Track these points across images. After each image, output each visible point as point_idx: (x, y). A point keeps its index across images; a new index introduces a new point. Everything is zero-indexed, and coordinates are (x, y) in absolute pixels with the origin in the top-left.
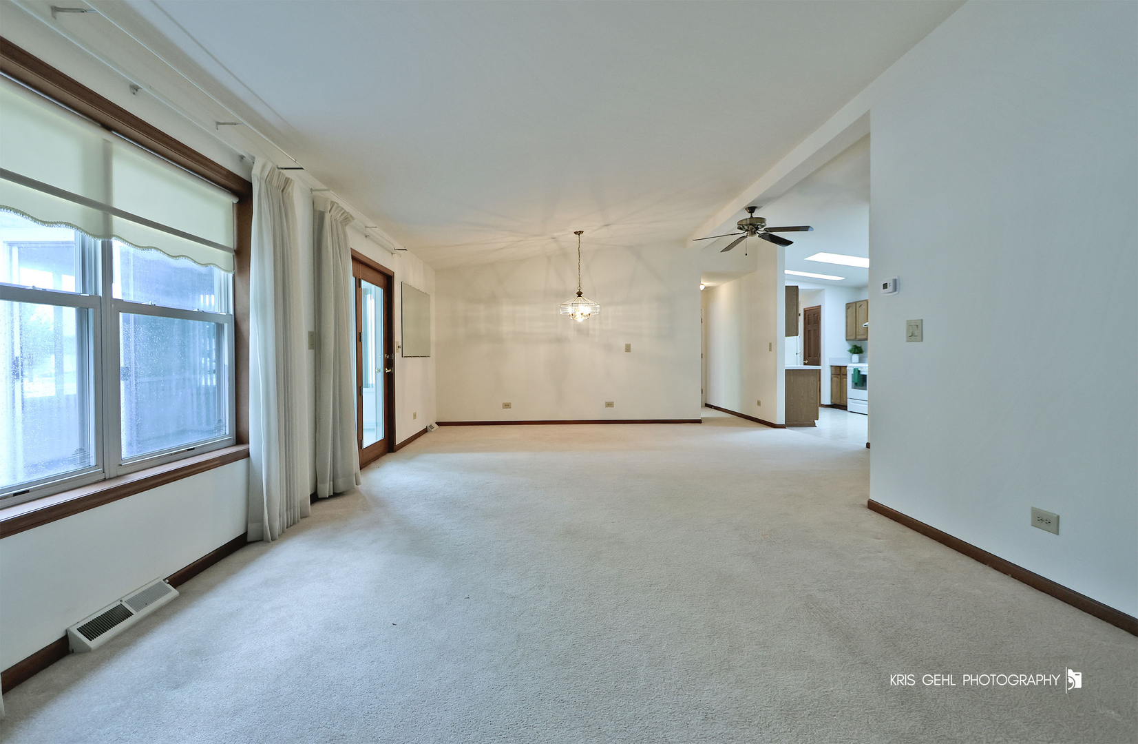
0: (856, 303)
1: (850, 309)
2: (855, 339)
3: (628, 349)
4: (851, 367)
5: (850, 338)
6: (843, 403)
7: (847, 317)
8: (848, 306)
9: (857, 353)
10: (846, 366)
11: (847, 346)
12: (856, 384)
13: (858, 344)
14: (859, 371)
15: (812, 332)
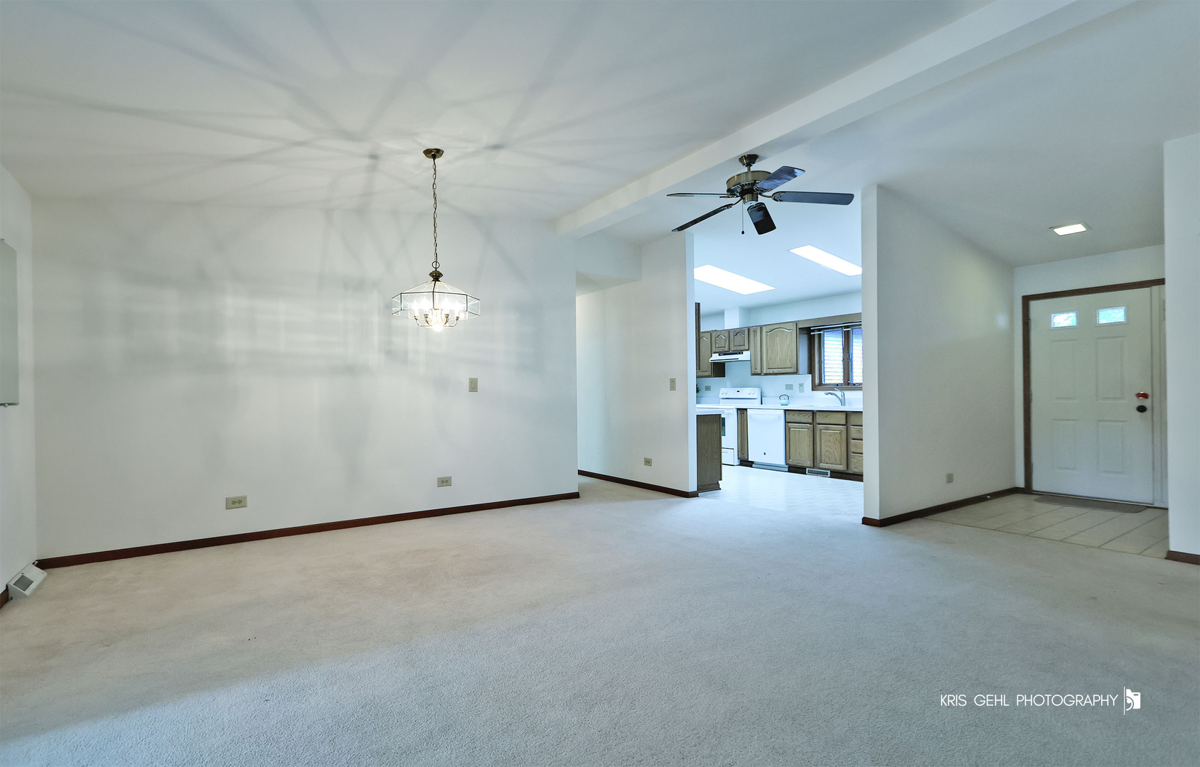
3: (473, 386)
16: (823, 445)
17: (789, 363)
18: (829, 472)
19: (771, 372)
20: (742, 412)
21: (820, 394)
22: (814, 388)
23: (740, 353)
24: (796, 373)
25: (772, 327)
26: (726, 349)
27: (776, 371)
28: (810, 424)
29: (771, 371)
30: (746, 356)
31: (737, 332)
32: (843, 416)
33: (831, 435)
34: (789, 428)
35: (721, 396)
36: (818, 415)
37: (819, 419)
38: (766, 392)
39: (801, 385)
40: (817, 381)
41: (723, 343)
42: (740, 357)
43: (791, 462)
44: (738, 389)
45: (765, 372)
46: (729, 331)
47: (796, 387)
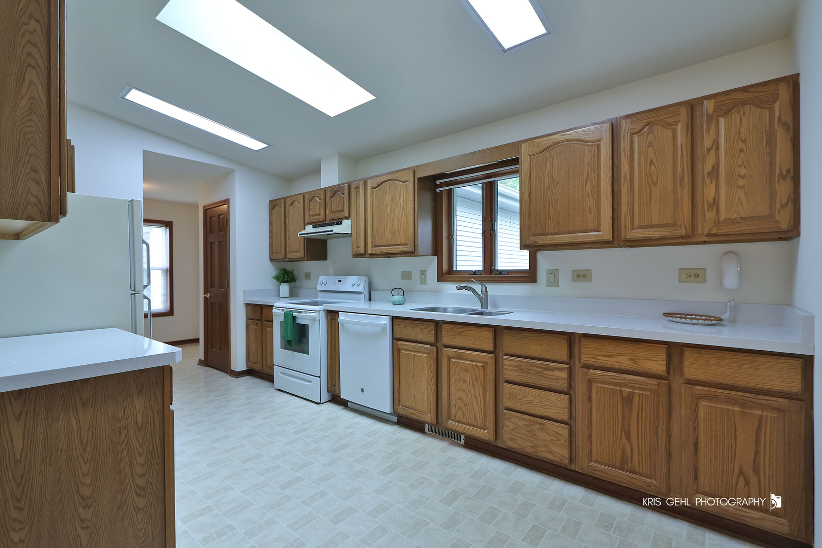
0: (285, 199)
1: (277, 208)
2: (283, 260)
4: (278, 308)
5: (275, 256)
6: (266, 370)
7: (271, 223)
8: (273, 205)
9: (287, 282)
10: (273, 306)
11: (270, 270)
12: (289, 342)
13: (289, 266)
14: (294, 318)
15: (216, 245)
16: (453, 389)
17: (403, 237)
18: (463, 437)
19: (378, 252)
20: (332, 315)
21: (450, 288)
22: (440, 279)
23: (337, 224)
24: (412, 253)
25: (379, 180)
26: (322, 218)
27: (385, 250)
28: (431, 345)
29: (378, 250)
30: (345, 227)
31: (335, 191)
32: (490, 335)
33: (467, 370)
34: (399, 350)
35: (319, 288)
36: (445, 329)
37: (447, 337)
38: (378, 282)
39: (423, 273)
40: (445, 267)
41: (316, 208)
42: (336, 229)
43: (401, 410)
44: (340, 278)
45: (370, 252)
46: (325, 190)
47: (416, 275)
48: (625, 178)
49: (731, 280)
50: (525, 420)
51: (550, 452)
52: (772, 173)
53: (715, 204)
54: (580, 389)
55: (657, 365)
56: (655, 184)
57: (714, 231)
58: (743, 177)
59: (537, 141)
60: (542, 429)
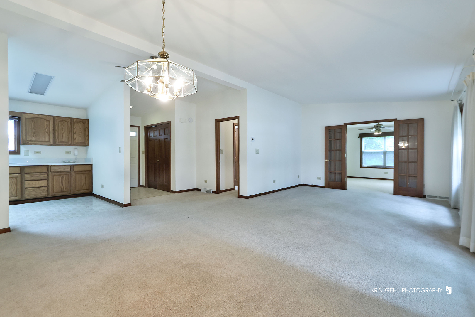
48: (57, 130)
49: (76, 153)
50: (33, 189)
51: (42, 195)
52: (85, 135)
53: (75, 139)
54: (50, 178)
55: (68, 169)
56: (64, 133)
57: (76, 144)
58: (80, 135)
59: (29, 114)
60: (39, 190)
